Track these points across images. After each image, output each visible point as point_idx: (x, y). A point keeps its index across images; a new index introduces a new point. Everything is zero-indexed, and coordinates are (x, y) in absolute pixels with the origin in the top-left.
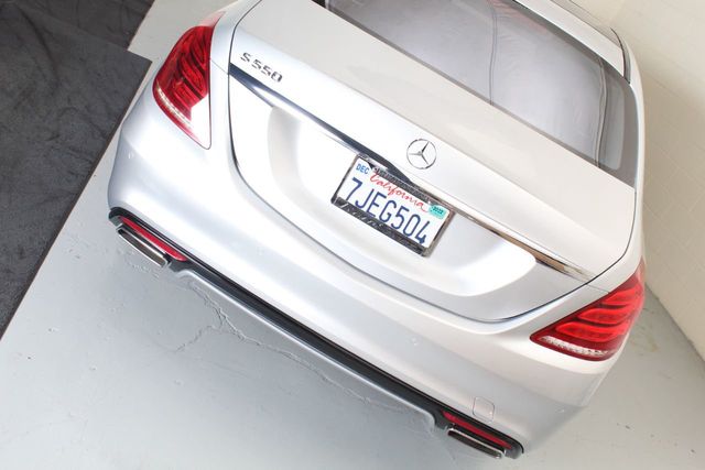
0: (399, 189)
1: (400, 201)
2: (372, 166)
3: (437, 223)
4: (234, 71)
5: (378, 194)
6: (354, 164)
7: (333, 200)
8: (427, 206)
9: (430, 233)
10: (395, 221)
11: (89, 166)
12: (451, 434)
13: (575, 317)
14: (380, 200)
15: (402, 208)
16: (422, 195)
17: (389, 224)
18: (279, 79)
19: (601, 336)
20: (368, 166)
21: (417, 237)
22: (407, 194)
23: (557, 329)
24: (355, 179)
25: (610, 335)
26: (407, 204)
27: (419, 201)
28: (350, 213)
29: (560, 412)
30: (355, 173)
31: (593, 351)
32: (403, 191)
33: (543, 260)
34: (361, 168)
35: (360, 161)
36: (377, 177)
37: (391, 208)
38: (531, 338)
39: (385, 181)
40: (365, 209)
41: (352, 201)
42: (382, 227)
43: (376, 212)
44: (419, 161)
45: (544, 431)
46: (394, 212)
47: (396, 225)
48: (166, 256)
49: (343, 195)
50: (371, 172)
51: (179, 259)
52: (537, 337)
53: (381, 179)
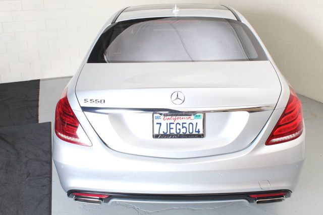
0: (177, 117)
1: (181, 121)
2: (161, 114)
3: (200, 121)
4: (84, 109)
5: (170, 124)
6: (153, 118)
7: (153, 137)
8: (192, 117)
9: (200, 127)
10: (183, 131)
11: (49, 179)
12: (258, 202)
13: (278, 125)
14: (172, 126)
15: (183, 123)
16: (188, 114)
17: (181, 133)
18: (104, 102)
19: (293, 127)
20: (159, 115)
21: (196, 132)
22: (182, 117)
23: (274, 134)
24: (157, 123)
25: (296, 124)
26: (184, 121)
27: (188, 117)
28: (164, 138)
29: (296, 167)
30: (156, 121)
31: (294, 134)
32: (179, 117)
33: (251, 111)
34: (157, 118)
35: (155, 115)
36: (166, 118)
37: (178, 127)
38: (266, 145)
39: (170, 117)
40: (168, 133)
41: (161, 133)
42: (179, 136)
43: (173, 131)
44: (178, 101)
45: (295, 179)
46: (180, 127)
47: (185, 132)
48: (100, 199)
49: (156, 132)
50: (162, 117)
51: (106, 197)
52: (268, 143)
53: (168, 117)
